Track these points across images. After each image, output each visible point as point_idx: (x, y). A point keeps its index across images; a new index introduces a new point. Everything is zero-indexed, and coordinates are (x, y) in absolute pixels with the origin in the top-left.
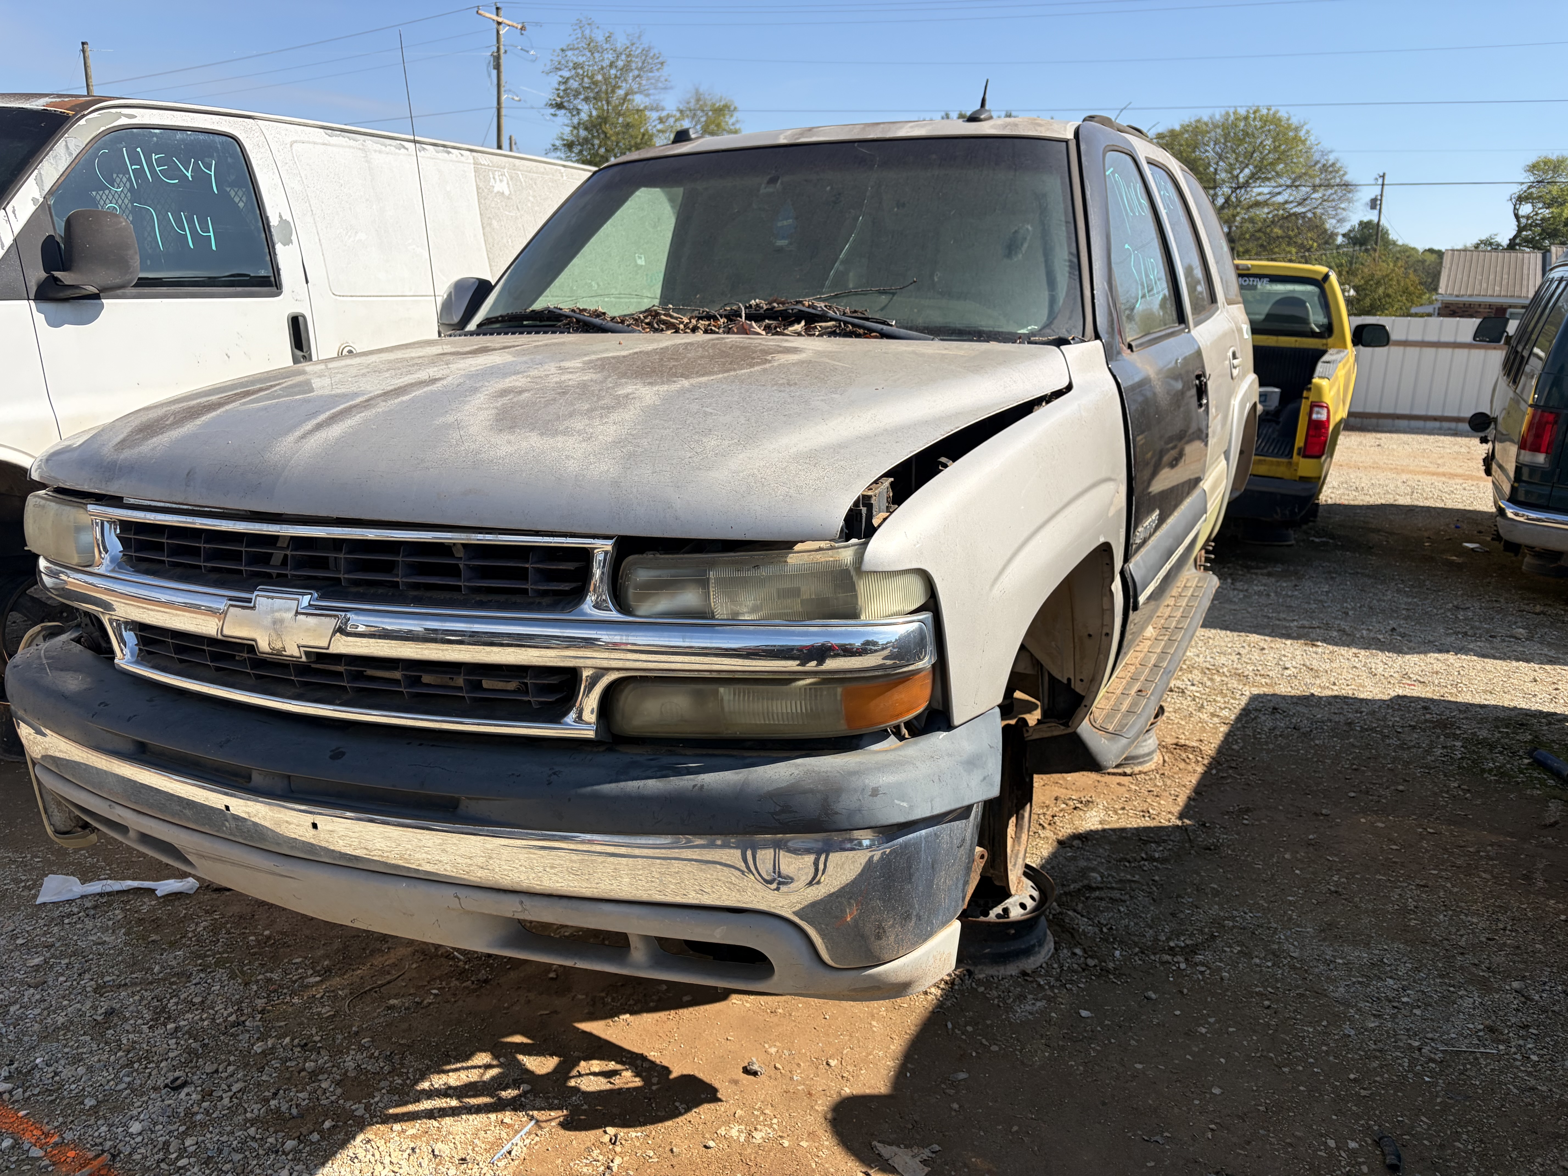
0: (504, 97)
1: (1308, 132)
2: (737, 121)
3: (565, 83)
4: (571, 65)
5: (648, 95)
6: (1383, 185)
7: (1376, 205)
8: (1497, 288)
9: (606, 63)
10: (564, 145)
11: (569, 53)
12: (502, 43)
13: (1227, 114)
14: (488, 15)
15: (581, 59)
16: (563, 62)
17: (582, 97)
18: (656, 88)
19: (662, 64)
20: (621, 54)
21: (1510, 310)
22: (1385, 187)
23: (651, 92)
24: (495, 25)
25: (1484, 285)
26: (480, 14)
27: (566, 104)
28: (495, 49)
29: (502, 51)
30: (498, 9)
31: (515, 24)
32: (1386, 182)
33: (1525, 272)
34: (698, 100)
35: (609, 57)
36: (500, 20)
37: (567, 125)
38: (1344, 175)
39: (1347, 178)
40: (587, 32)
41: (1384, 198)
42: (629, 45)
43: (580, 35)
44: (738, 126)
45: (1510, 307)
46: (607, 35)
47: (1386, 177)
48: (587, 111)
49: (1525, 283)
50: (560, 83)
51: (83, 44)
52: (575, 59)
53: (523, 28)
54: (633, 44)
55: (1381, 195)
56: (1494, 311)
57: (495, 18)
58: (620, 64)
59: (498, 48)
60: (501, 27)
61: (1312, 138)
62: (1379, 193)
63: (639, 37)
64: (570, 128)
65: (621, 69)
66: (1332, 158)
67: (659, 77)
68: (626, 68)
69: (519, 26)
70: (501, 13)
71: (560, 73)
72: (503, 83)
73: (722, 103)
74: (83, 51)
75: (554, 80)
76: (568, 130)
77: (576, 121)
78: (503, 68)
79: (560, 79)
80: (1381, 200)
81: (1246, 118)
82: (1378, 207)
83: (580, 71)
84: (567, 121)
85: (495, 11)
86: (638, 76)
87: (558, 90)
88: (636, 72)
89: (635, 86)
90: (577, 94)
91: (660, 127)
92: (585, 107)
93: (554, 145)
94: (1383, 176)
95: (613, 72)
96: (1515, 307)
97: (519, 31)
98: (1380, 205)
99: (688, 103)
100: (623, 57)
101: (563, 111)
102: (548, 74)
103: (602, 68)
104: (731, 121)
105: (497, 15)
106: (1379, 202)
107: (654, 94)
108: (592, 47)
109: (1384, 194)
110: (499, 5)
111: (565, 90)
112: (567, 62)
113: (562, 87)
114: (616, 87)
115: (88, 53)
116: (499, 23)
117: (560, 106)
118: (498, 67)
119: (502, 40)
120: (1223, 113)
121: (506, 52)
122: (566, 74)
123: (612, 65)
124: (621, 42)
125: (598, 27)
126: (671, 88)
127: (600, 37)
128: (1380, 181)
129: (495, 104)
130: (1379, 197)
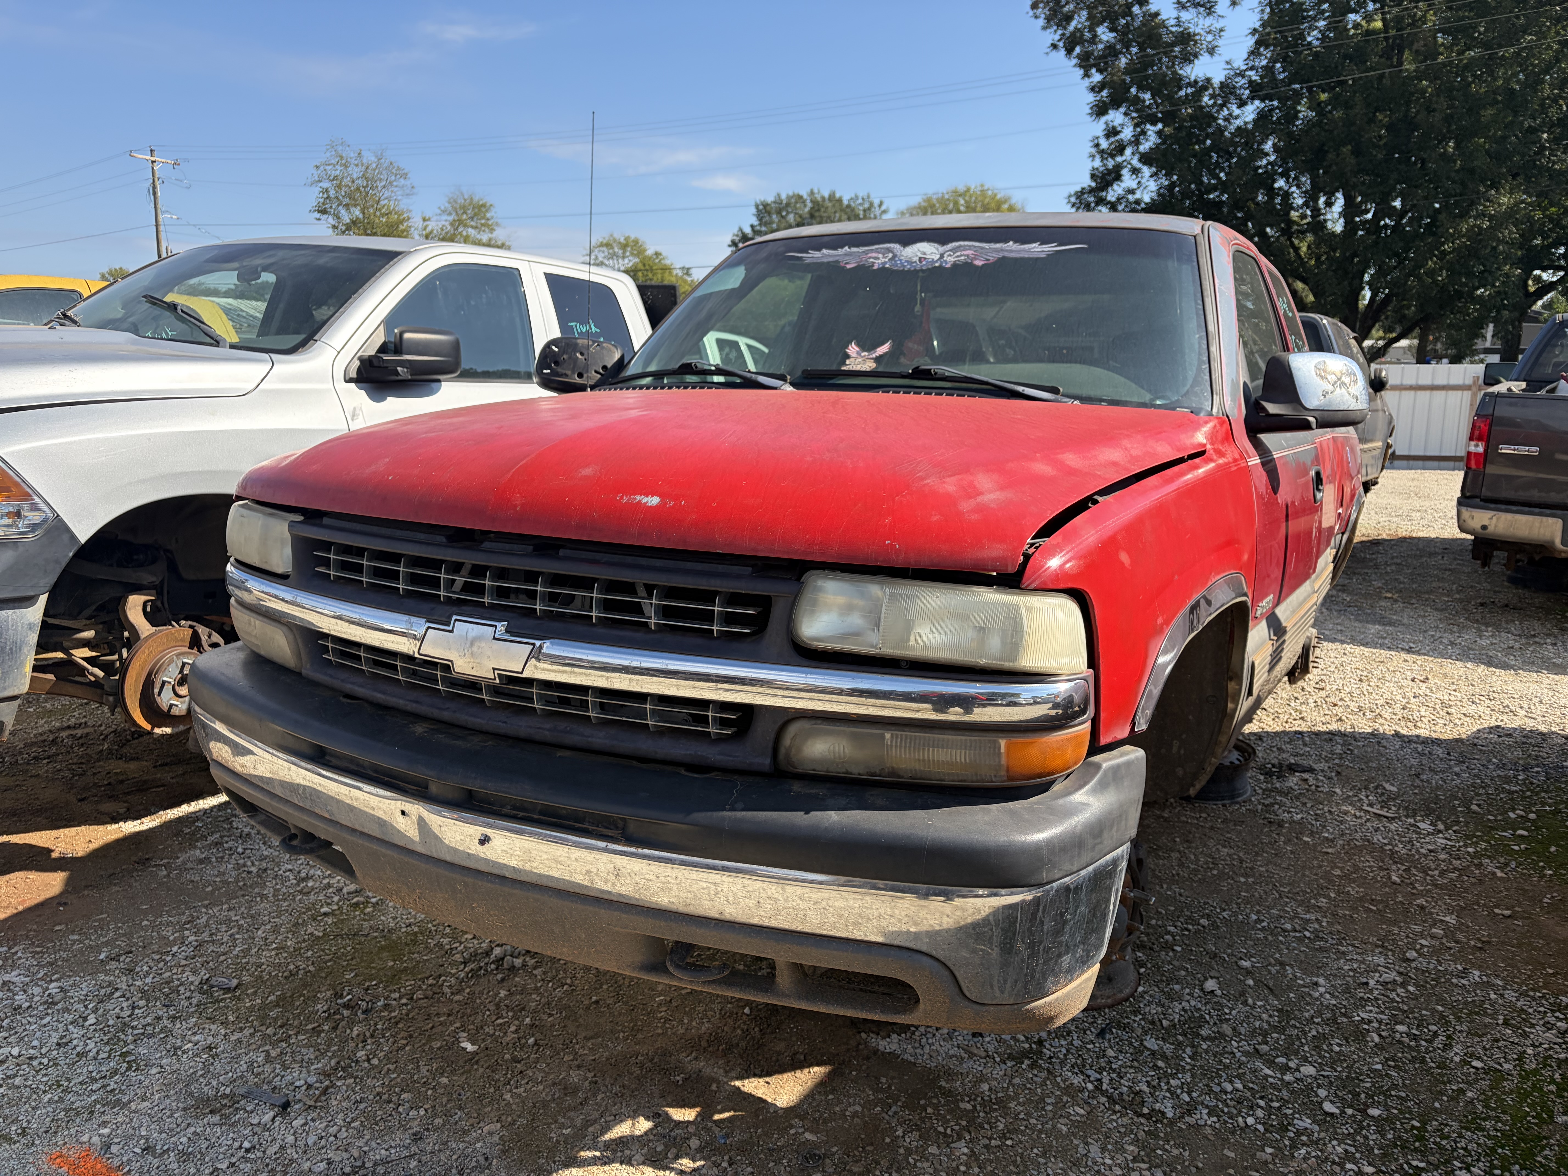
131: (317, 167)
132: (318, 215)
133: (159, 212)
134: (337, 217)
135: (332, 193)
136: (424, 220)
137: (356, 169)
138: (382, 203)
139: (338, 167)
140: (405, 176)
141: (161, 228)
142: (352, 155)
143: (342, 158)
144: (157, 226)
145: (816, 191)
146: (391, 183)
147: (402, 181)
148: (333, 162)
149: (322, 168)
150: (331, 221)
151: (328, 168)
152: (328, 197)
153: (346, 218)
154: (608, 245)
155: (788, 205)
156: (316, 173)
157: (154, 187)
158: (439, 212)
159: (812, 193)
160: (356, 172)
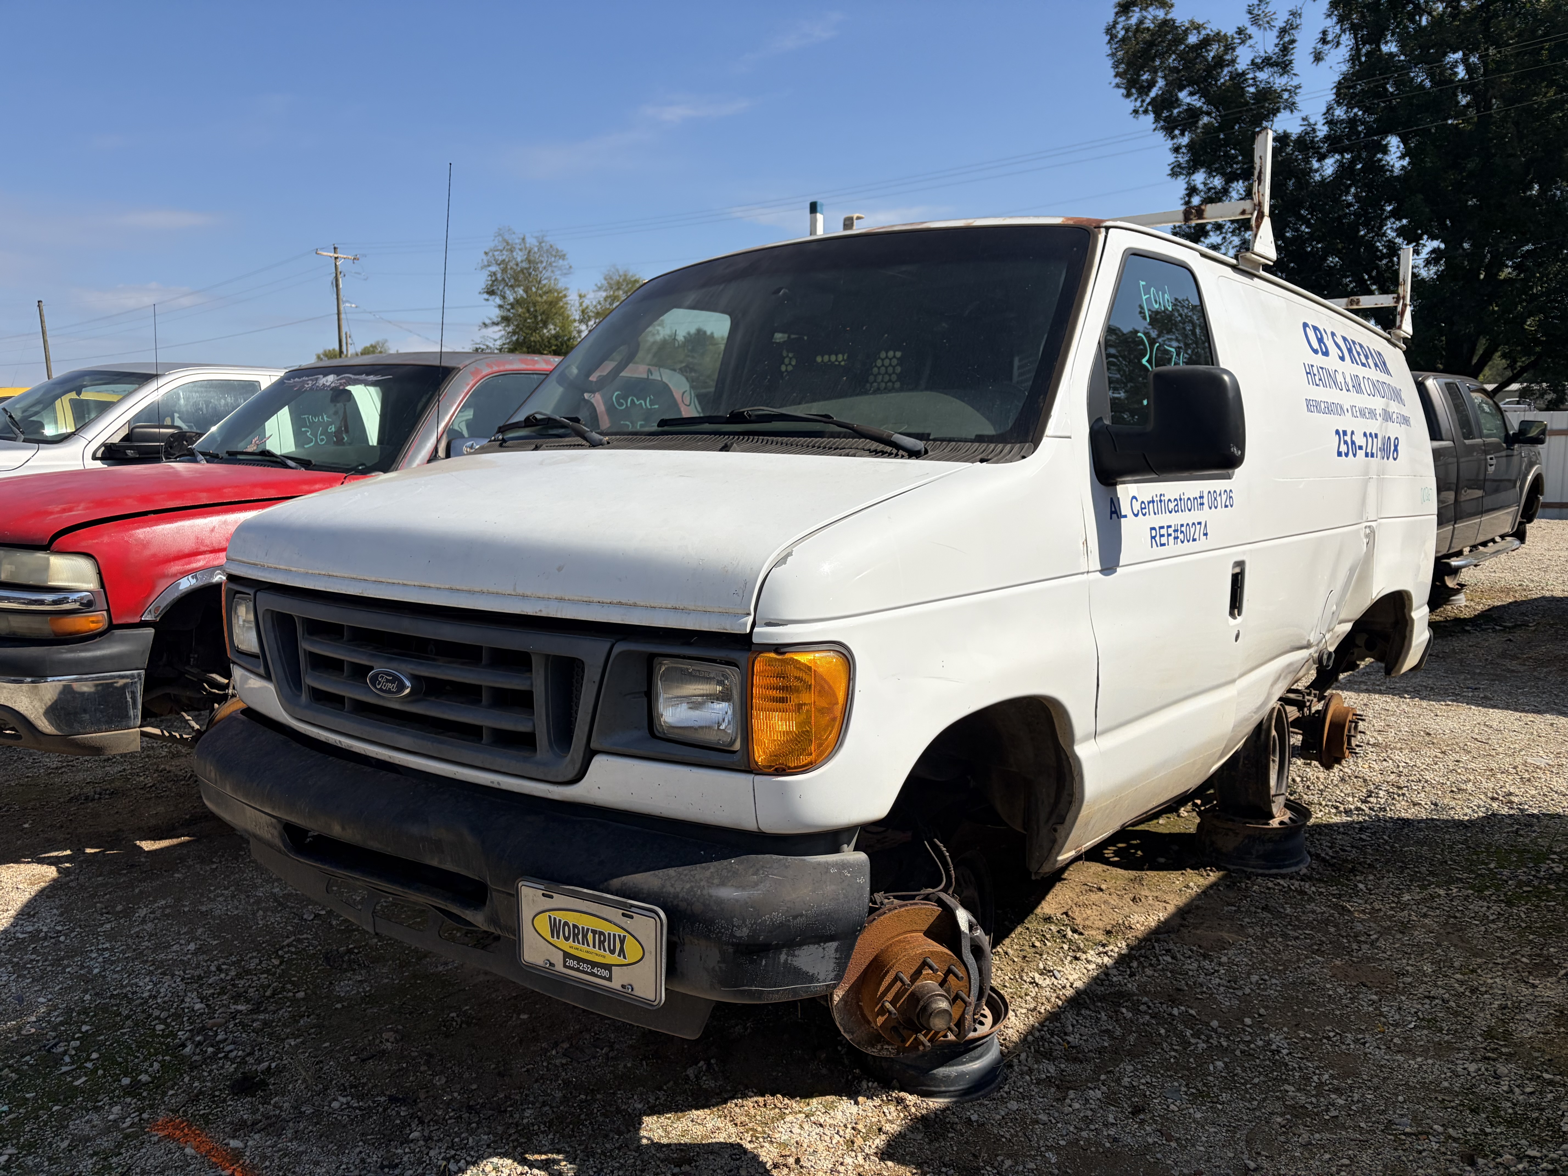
0: (342, 306)
3: (494, 275)
4: (497, 262)
12: (339, 270)
14: (326, 254)
15: (504, 257)
16: (490, 261)
17: (506, 285)
18: (561, 274)
24: (333, 260)
26: (319, 254)
27: (495, 291)
28: (334, 275)
29: (339, 276)
30: (335, 248)
31: (349, 257)
35: (524, 253)
36: (336, 255)
37: (498, 307)
40: (506, 237)
42: (537, 243)
43: (500, 239)
46: (522, 238)
48: (511, 295)
50: (489, 276)
51: (37, 303)
52: (498, 258)
53: (354, 259)
54: (541, 243)
57: (332, 254)
59: (337, 275)
60: (338, 260)
63: (546, 237)
64: (502, 309)
67: (563, 266)
70: (338, 250)
71: (489, 268)
72: (341, 296)
74: (39, 307)
75: (485, 274)
77: (505, 302)
78: (341, 287)
79: (490, 273)
83: (504, 266)
84: (498, 304)
85: (332, 250)
86: (547, 266)
87: (489, 281)
89: (543, 274)
90: (502, 282)
92: (509, 293)
93: (484, 324)
97: (352, 261)
101: (493, 297)
102: (480, 270)
103: (519, 263)
105: (335, 252)
108: (510, 248)
111: (494, 281)
112: (493, 260)
113: (492, 279)
115: (42, 308)
116: (336, 258)
117: (491, 292)
118: (337, 286)
119: (339, 268)
121: (343, 276)
122: (494, 268)
124: (531, 242)
125: (515, 233)
129: (336, 312)
131: (486, 253)
132: (486, 296)
133: (341, 302)
134: (504, 298)
135: (499, 276)
136: (580, 296)
137: (520, 253)
138: (544, 282)
139: (504, 252)
140: (563, 257)
141: (343, 316)
142: (517, 241)
143: (508, 244)
144: (339, 314)
146: (551, 264)
147: (561, 262)
148: (500, 248)
149: (491, 254)
150: (498, 301)
151: (496, 253)
152: (496, 279)
153: (511, 298)
156: (485, 258)
157: (337, 280)
158: (596, 288)
160: (519, 256)
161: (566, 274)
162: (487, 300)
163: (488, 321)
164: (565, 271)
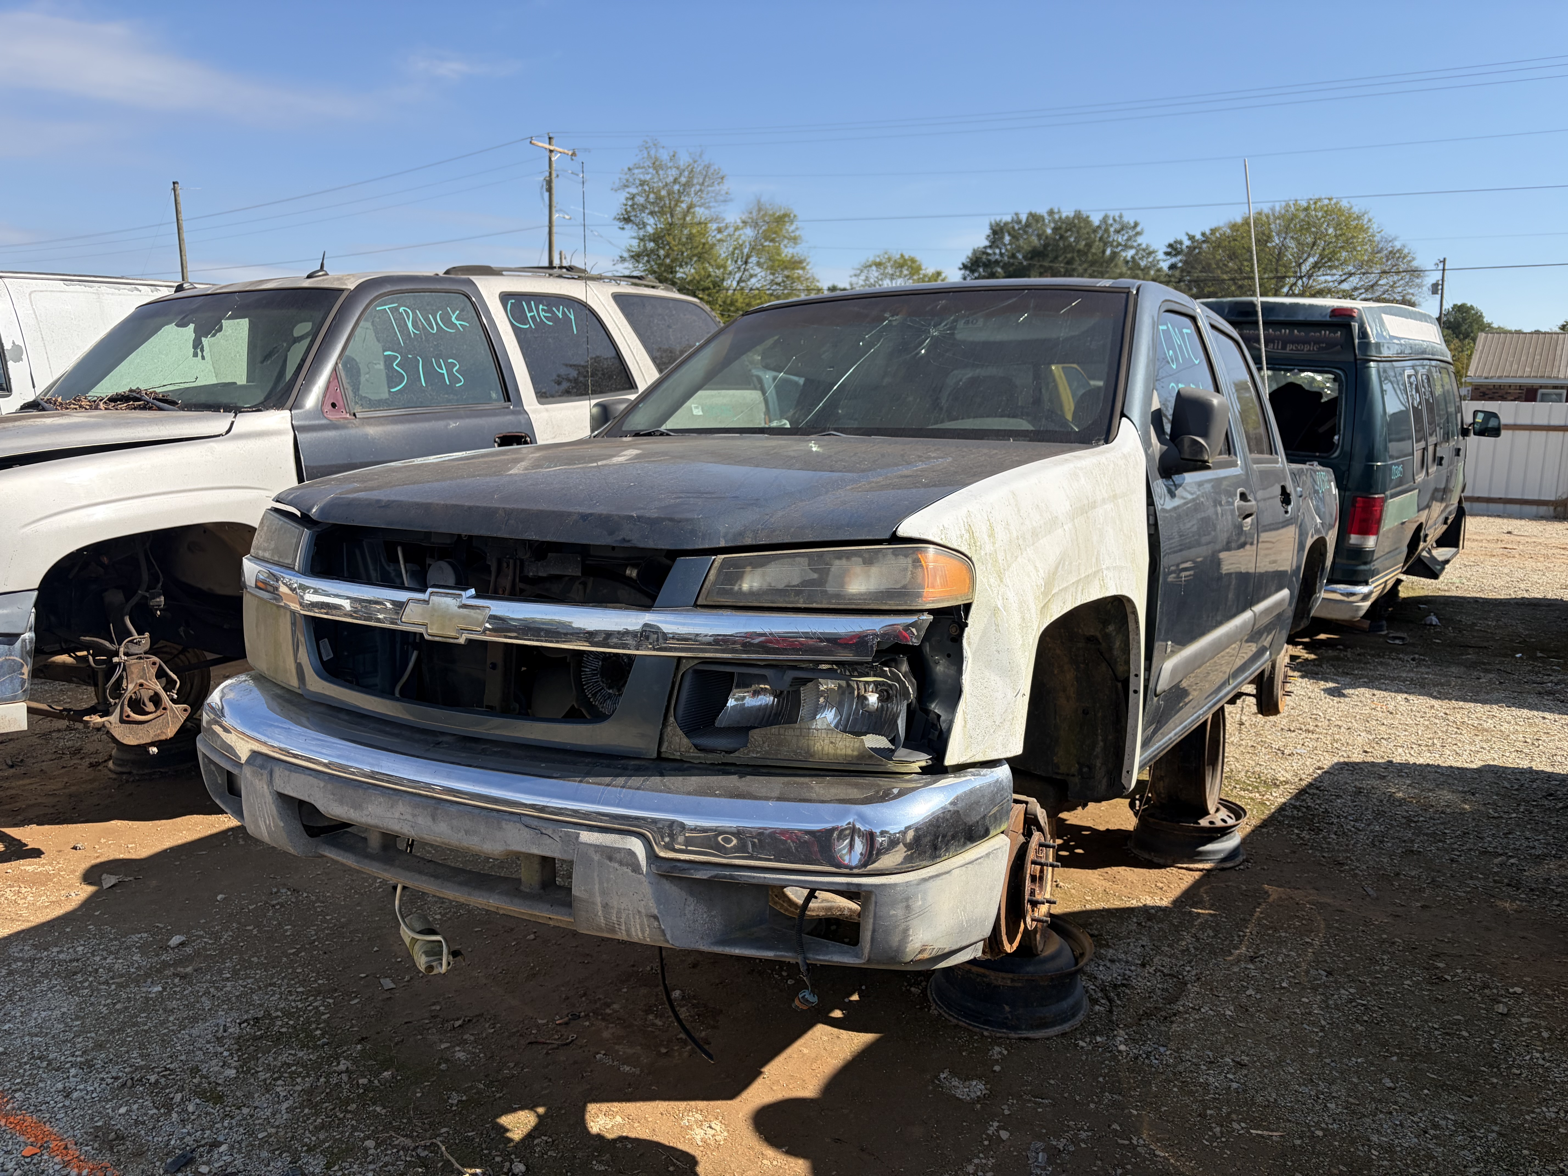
0: (556, 216)
1: (1370, 220)
2: (797, 229)
3: (633, 199)
4: (638, 182)
5: (709, 208)
6: (1444, 270)
7: (1438, 290)
8: (1528, 369)
9: (670, 179)
10: (632, 257)
11: (636, 171)
12: (554, 168)
13: (1288, 205)
14: (540, 144)
15: (648, 177)
16: (631, 180)
17: (647, 211)
18: (716, 201)
19: (722, 178)
20: (684, 171)
21: (1540, 391)
22: (1446, 272)
23: (711, 204)
24: (548, 153)
25: (1515, 366)
26: (533, 144)
27: (632, 218)
28: (547, 174)
29: (554, 175)
30: (550, 138)
31: (566, 151)
32: (1446, 267)
33: (1558, 352)
34: (759, 210)
35: (674, 173)
36: (552, 148)
37: (634, 238)
38: (1410, 261)
39: (1415, 264)
40: (653, 153)
41: (1445, 283)
42: (691, 161)
43: (645, 155)
44: (797, 233)
45: (1541, 387)
46: (671, 154)
47: (1447, 262)
48: (652, 224)
49: (1557, 363)
50: (627, 199)
51: (174, 183)
52: (642, 177)
53: (574, 154)
54: (695, 162)
55: (1443, 280)
56: (1524, 392)
57: (547, 146)
58: (683, 180)
59: (550, 174)
60: (553, 154)
61: (1375, 226)
62: (1440, 278)
63: (701, 156)
64: (637, 241)
65: (684, 185)
66: (1398, 245)
67: (720, 191)
68: (688, 184)
69: (570, 153)
70: (554, 141)
71: (627, 190)
72: (554, 204)
73: (782, 212)
74: (174, 189)
75: (622, 196)
76: (635, 242)
77: (642, 233)
78: (554, 191)
79: (628, 196)
80: (1442, 285)
81: (1306, 209)
82: (1440, 292)
83: (646, 188)
84: (635, 234)
85: (547, 140)
86: (700, 190)
87: (626, 205)
88: (698, 187)
89: (696, 200)
90: (643, 208)
91: (719, 236)
92: (651, 221)
93: (621, 257)
94: (1444, 261)
95: (676, 187)
96: (1546, 387)
97: (569, 157)
98: (1442, 289)
99: (751, 213)
100: (686, 173)
101: (630, 225)
102: (616, 190)
103: (667, 185)
104: (792, 228)
105: (550, 144)
106: (1440, 287)
107: (714, 207)
108: (657, 166)
109: (1445, 279)
110: (551, 135)
111: (632, 206)
112: (634, 180)
113: (630, 203)
114: (678, 201)
115: (179, 191)
116: (551, 151)
117: (627, 220)
118: (550, 190)
119: (554, 165)
120: (1284, 204)
121: (558, 176)
122: (633, 190)
123: (675, 181)
124: (684, 160)
125: (663, 147)
126: (731, 200)
127: (664, 156)
128: (1441, 266)
129: (547, 223)
130: (1440, 282)
131: (629, 169)
132: (621, 224)
133: (554, 210)
134: (642, 227)
135: (639, 199)
137: (669, 173)
138: (691, 211)
139: (649, 170)
140: (721, 180)
141: (554, 230)
142: (668, 157)
143: (654, 160)
144: (550, 227)
145: (1056, 210)
146: (706, 187)
147: (719, 186)
148: (646, 165)
149: (633, 171)
150: (635, 230)
151: (639, 171)
152: (635, 204)
153: (650, 228)
154: (878, 265)
155: (1028, 225)
156: (625, 176)
157: (550, 182)
159: (1051, 213)
160: (668, 176)
161: (725, 201)
162: (623, 229)
163: (626, 255)
164: (722, 198)
